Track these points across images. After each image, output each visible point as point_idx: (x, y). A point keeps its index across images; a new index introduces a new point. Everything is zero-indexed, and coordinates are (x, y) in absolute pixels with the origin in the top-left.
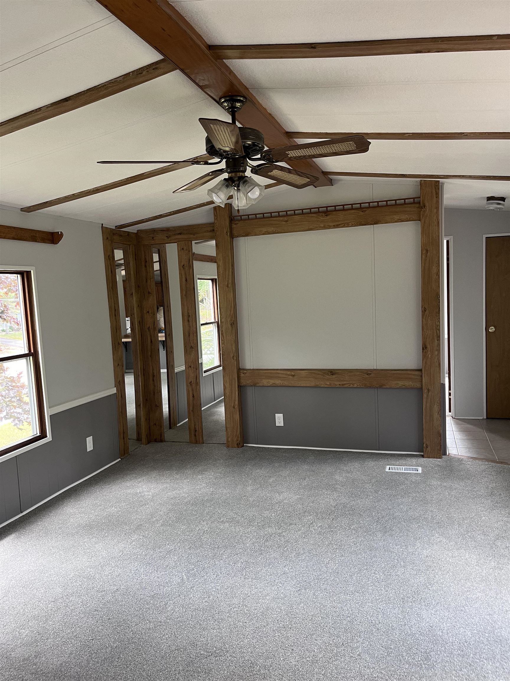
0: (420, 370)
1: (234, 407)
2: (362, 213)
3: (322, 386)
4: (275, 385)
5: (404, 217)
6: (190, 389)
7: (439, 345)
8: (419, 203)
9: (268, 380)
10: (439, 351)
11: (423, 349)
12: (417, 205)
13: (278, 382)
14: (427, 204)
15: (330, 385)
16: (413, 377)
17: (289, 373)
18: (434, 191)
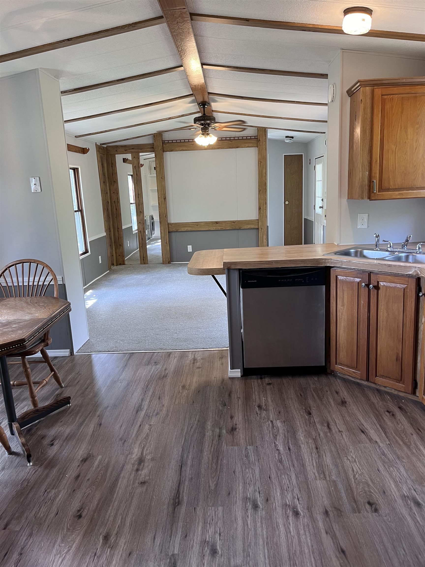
0: (258, 220)
1: (166, 243)
2: (230, 142)
3: (212, 230)
4: (187, 230)
5: (250, 145)
6: (140, 235)
7: (266, 207)
8: (257, 139)
9: (184, 228)
10: (266, 210)
11: (259, 209)
12: (256, 140)
13: (189, 229)
14: (261, 140)
15: (216, 229)
16: (254, 223)
17: (195, 224)
18: (264, 133)
